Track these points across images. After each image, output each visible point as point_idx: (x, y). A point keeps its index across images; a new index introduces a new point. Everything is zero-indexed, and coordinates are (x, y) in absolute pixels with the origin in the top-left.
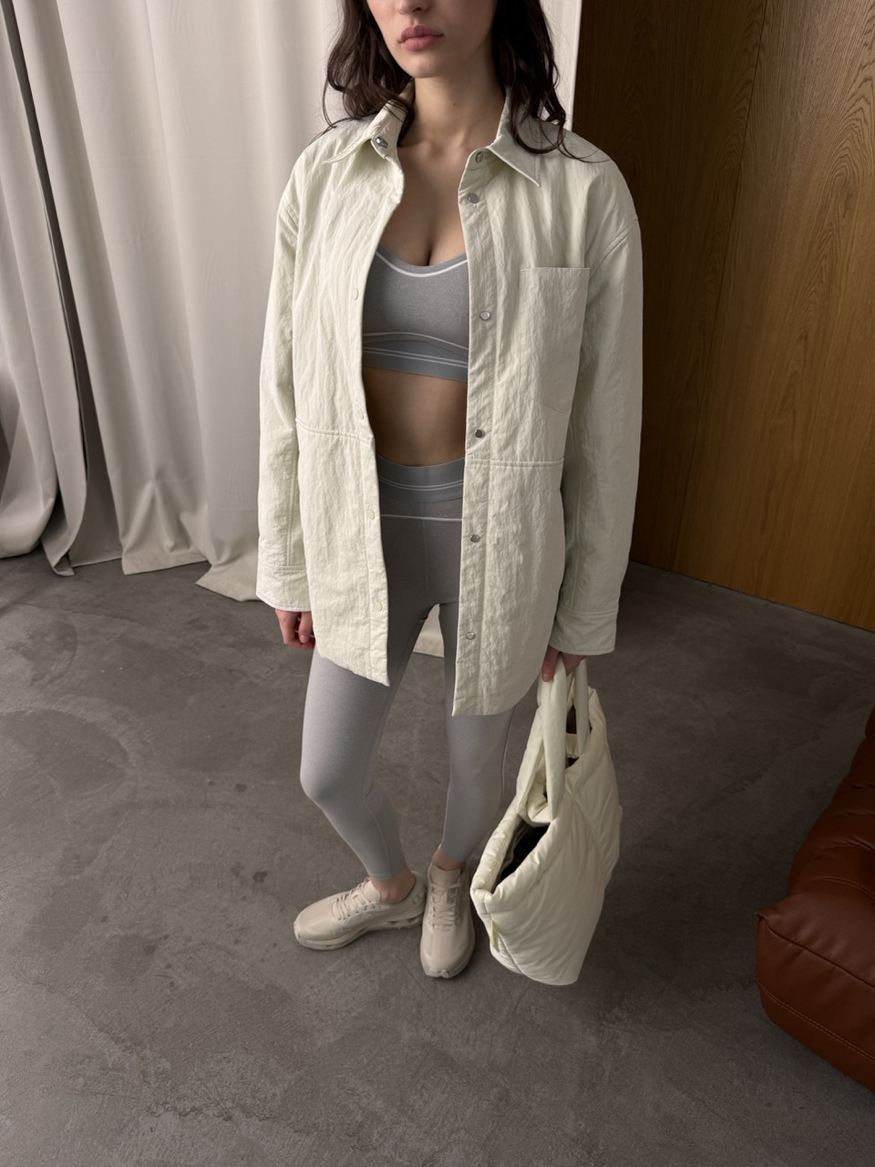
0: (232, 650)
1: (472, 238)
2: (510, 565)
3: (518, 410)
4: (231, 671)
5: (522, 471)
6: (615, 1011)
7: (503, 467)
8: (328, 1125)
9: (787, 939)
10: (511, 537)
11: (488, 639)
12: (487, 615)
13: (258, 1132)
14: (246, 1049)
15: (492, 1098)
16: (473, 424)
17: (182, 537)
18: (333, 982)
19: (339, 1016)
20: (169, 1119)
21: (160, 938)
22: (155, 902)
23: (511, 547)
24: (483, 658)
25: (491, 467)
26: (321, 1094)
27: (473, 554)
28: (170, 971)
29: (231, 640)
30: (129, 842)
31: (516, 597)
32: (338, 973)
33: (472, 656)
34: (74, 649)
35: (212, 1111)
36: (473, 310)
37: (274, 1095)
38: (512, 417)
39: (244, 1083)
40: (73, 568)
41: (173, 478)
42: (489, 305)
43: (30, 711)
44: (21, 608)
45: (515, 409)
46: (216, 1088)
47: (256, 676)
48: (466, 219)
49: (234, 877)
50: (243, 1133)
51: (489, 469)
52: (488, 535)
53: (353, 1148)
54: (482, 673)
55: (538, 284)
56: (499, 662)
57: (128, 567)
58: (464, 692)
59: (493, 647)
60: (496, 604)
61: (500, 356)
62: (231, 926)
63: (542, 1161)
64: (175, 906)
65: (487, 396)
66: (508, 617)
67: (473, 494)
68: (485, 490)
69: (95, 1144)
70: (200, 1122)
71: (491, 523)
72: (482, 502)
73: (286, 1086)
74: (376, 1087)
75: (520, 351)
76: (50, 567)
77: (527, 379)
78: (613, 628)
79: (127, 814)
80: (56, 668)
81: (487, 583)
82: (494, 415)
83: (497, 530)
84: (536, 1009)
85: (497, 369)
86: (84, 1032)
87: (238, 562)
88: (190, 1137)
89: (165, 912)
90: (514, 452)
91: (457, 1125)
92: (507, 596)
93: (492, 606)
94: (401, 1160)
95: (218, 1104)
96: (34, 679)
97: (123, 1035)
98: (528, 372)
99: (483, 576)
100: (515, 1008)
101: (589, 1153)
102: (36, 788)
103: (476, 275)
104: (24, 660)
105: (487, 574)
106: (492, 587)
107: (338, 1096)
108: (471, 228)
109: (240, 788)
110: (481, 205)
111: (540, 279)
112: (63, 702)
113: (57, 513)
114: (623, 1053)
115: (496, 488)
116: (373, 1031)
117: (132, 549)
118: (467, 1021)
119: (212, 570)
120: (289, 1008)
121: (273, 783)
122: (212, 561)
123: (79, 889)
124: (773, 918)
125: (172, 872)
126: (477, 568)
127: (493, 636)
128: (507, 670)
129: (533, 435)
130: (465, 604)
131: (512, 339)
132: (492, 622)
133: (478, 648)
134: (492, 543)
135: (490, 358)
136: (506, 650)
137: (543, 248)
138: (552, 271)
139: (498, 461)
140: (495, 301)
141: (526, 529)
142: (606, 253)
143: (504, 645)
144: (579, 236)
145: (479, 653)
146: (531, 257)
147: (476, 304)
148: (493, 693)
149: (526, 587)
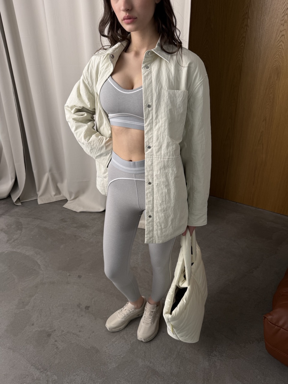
0: (76, 229)
1: (145, 80)
2: (162, 192)
3: (162, 139)
4: (75, 236)
5: (164, 160)
6: (214, 352)
7: (157, 159)
9: (275, 325)
10: (162, 183)
11: (156, 218)
12: (155, 209)
14: (84, 371)
16: (147, 144)
17: (58, 191)
18: (114, 345)
19: (117, 358)
21: (53, 331)
22: (51, 318)
23: (162, 186)
24: (155, 224)
25: (154, 159)
27: (149, 188)
28: (56, 343)
29: (75, 225)
30: (41, 297)
31: (165, 204)
32: (116, 341)
33: (151, 223)
34: (21, 230)
36: (144, 104)
38: (160, 142)
40: (21, 203)
41: (55, 172)
42: (150, 103)
43: (7, 252)
44: (3, 216)
45: (161, 138)
47: (84, 237)
48: (144, 74)
49: (78, 308)
51: (153, 159)
52: (154, 182)
54: (155, 229)
55: (168, 95)
56: (161, 226)
57: (40, 202)
58: (149, 235)
59: (158, 220)
61: (155, 120)
62: (78, 326)
64: (58, 319)
65: (151, 134)
66: (163, 211)
67: (148, 168)
68: (152, 166)
71: (155, 178)
72: (151, 171)
75: (162, 118)
76: (13, 202)
77: (164, 128)
78: (206, 216)
79: (40, 287)
80: (15, 237)
81: (155, 199)
82: (154, 140)
83: (157, 181)
84: (186, 353)
85: (154, 125)
86: (26, 366)
87: (77, 199)
89: (54, 321)
90: (161, 154)
92: (162, 203)
93: (157, 206)
96: (8, 241)
97: (40, 367)
98: (165, 126)
99: (153, 196)
100: (179, 352)
102: (8, 278)
103: (146, 92)
104: (4, 234)
105: (155, 196)
106: (157, 200)
108: (145, 77)
109: (80, 277)
110: (150, 69)
111: (169, 94)
112: (18, 248)
113: (16, 184)
115: (156, 166)
116: (129, 362)
117: (41, 196)
118: (162, 358)
119: (68, 202)
120: (99, 355)
121: (91, 274)
122: (68, 199)
123: (24, 314)
124: (269, 317)
125: (56, 307)
126: (151, 193)
127: (158, 217)
128: (164, 228)
129: (167, 147)
130: (148, 206)
131: (159, 114)
132: (157, 212)
133: (153, 221)
134: (156, 185)
135: (151, 121)
136: (163, 222)
137: (170, 84)
138: (173, 91)
139: (156, 157)
140: (152, 101)
141: (167, 180)
142: (196, 87)
143: (162, 220)
144: (185, 80)
145: (153, 222)
146: (166, 86)
147: (145, 102)
148: (159, 236)
149: (169, 201)
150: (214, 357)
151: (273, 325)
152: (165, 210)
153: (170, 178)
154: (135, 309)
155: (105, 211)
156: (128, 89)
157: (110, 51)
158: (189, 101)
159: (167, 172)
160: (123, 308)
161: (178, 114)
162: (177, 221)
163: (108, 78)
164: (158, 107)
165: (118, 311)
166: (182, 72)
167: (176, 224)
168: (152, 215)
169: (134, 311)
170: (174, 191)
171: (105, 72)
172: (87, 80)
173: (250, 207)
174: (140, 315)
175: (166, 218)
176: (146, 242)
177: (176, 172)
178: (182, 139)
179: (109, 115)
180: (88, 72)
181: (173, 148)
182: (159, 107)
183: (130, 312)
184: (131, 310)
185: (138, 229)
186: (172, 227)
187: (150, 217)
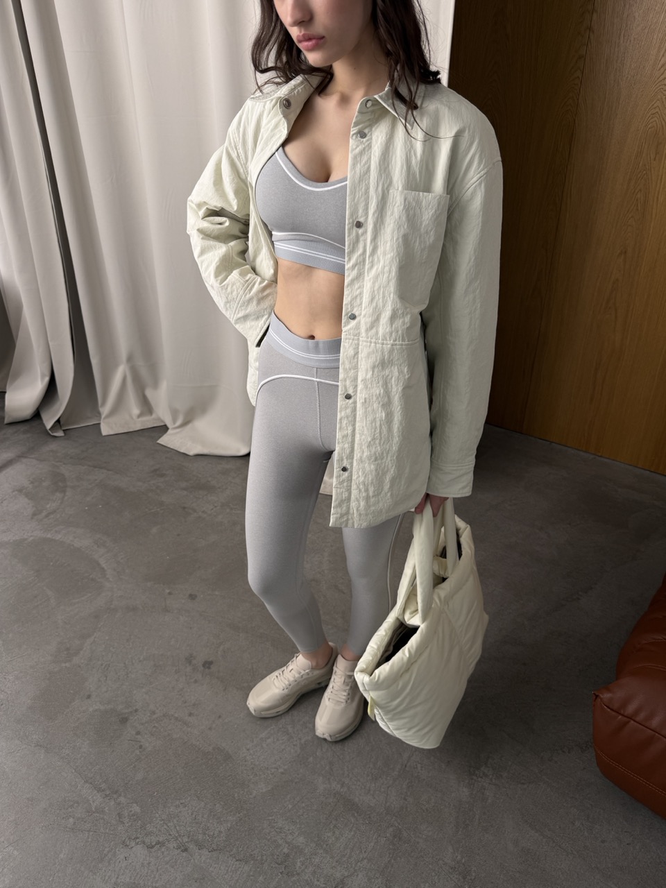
0: (185, 493)
1: (354, 165)
2: (375, 419)
3: (381, 300)
4: (184, 508)
5: (383, 348)
6: (482, 769)
7: (369, 344)
8: (262, 856)
9: (618, 713)
10: (375, 398)
11: (358, 473)
12: (357, 455)
13: (208, 861)
14: (198, 797)
15: (388, 835)
16: (347, 309)
17: (147, 407)
18: (264, 745)
19: (269, 772)
20: (139, 852)
21: (131, 712)
22: (127, 684)
23: (375, 405)
24: (354, 487)
25: (360, 343)
26: (256, 832)
27: (346, 408)
28: (139, 737)
29: (184, 484)
30: (107, 638)
31: (380, 444)
32: (269, 738)
33: (345, 484)
34: (64, 492)
35: (172, 845)
36: (349, 219)
37: (220, 832)
38: (377, 306)
39: (197, 823)
40: (64, 430)
41: (140, 363)
42: (361, 217)
43: (31, 538)
44: (24, 460)
45: (379, 299)
46: (175, 827)
47: (203, 512)
48: (353, 150)
49: (188, 665)
50: (196, 861)
51: (358, 344)
52: (358, 395)
53: (281, 873)
54: (353, 497)
55: (403, 203)
56: (367, 490)
57: (105, 430)
58: (339, 510)
59: (362, 479)
60: (364, 447)
61: (369, 257)
62: (185, 702)
63: (427, 884)
64: (143, 687)
65: (359, 288)
66: (373, 458)
67: (347, 362)
68: (356, 360)
69: (83, 869)
70: (163, 853)
71: (360, 387)
72: (354, 369)
73: (229, 826)
74: (298, 826)
75: (385, 254)
76: (46, 430)
77: (388, 277)
78: (470, 477)
79: (105, 616)
80: (50, 506)
81: (357, 431)
82: (364, 302)
83: (364, 392)
84: (422, 767)
85: (367, 267)
86: (74, 783)
87: (190, 426)
88: (155, 864)
89: (135, 692)
90: (377, 333)
91: (361, 856)
92: (372, 443)
93: (361, 448)
94: (318, 883)
95: (177, 839)
96: (34, 514)
97: (103, 786)
98: (390, 271)
99: (354, 425)
100: (406, 766)
101: (464, 878)
102: (35, 597)
103: (353, 192)
104: (26, 500)
105: (358, 425)
106: (361, 434)
107: (269, 834)
108: (355, 158)
109: (192, 597)
110: (368, 140)
111: (405, 200)
112: (56, 532)
113: (51, 389)
114: (489, 801)
115: (364, 359)
116: (296, 783)
117: (108, 416)
118: (368, 776)
119: (169, 432)
120: (231, 765)
121: (217, 593)
122: (169, 425)
123: (69, 673)
124: (606, 696)
125: (140, 661)
126: (350, 419)
127: (362, 471)
128: (373, 496)
129: (391, 321)
130: (341, 445)
131: (379, 243)
132: (361, 460)
133: (350, 479)
134: (361, 401)
135: (362, 258)
136: (372, 483)
137: (411, 177)
138: (415, 194)
139: (365, 339)
140: (367, 214)
141: (387, 393)
142: (468, 186)
143: (370, 479)
144: (444, 169)
145: (351, 482)
146: (400, 182)
147: (352, 215)
148: (362, 513)
149: (388, 438)
150: (481, 777)
151: (614, 713)
152: (377, 458)
153: (394, 389)
154: (313, 669)
155: (248, 455)
156: (318, 180)
157: (284, 90)
158: (449, 218)
159: (387, 374)
160: (285, 668)
161: (422, 246)
162: (403, 483)
163: (277, 150)
164: (378, 229)
165: (276, 673)
166: (440, 150)
167: (402, 488)
168: (348, 467)
169: (311, 675)
170: (400, 418)
171: (271, 138)
172: (236, 149)
173: (581, 453)
174: (323, 685)
175: (378, 474)
176: (333, 523)
177: (407, 377)
178: (427, 302)
179: (273, 233)
180: (239, 132)
181: (404, 323)
182: (380, 229)
183: (302, 676)
184: (303, 672)
185: (319, 496)
186: (391, 495)
187: (344, 469)
